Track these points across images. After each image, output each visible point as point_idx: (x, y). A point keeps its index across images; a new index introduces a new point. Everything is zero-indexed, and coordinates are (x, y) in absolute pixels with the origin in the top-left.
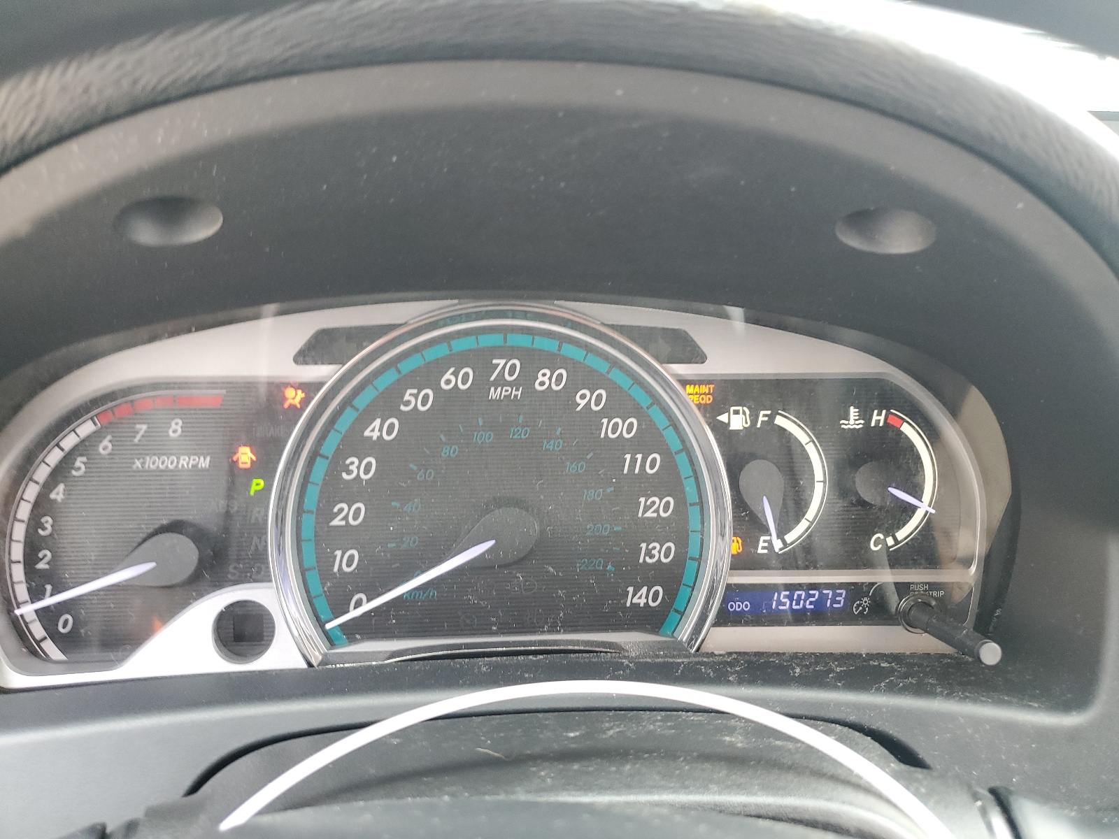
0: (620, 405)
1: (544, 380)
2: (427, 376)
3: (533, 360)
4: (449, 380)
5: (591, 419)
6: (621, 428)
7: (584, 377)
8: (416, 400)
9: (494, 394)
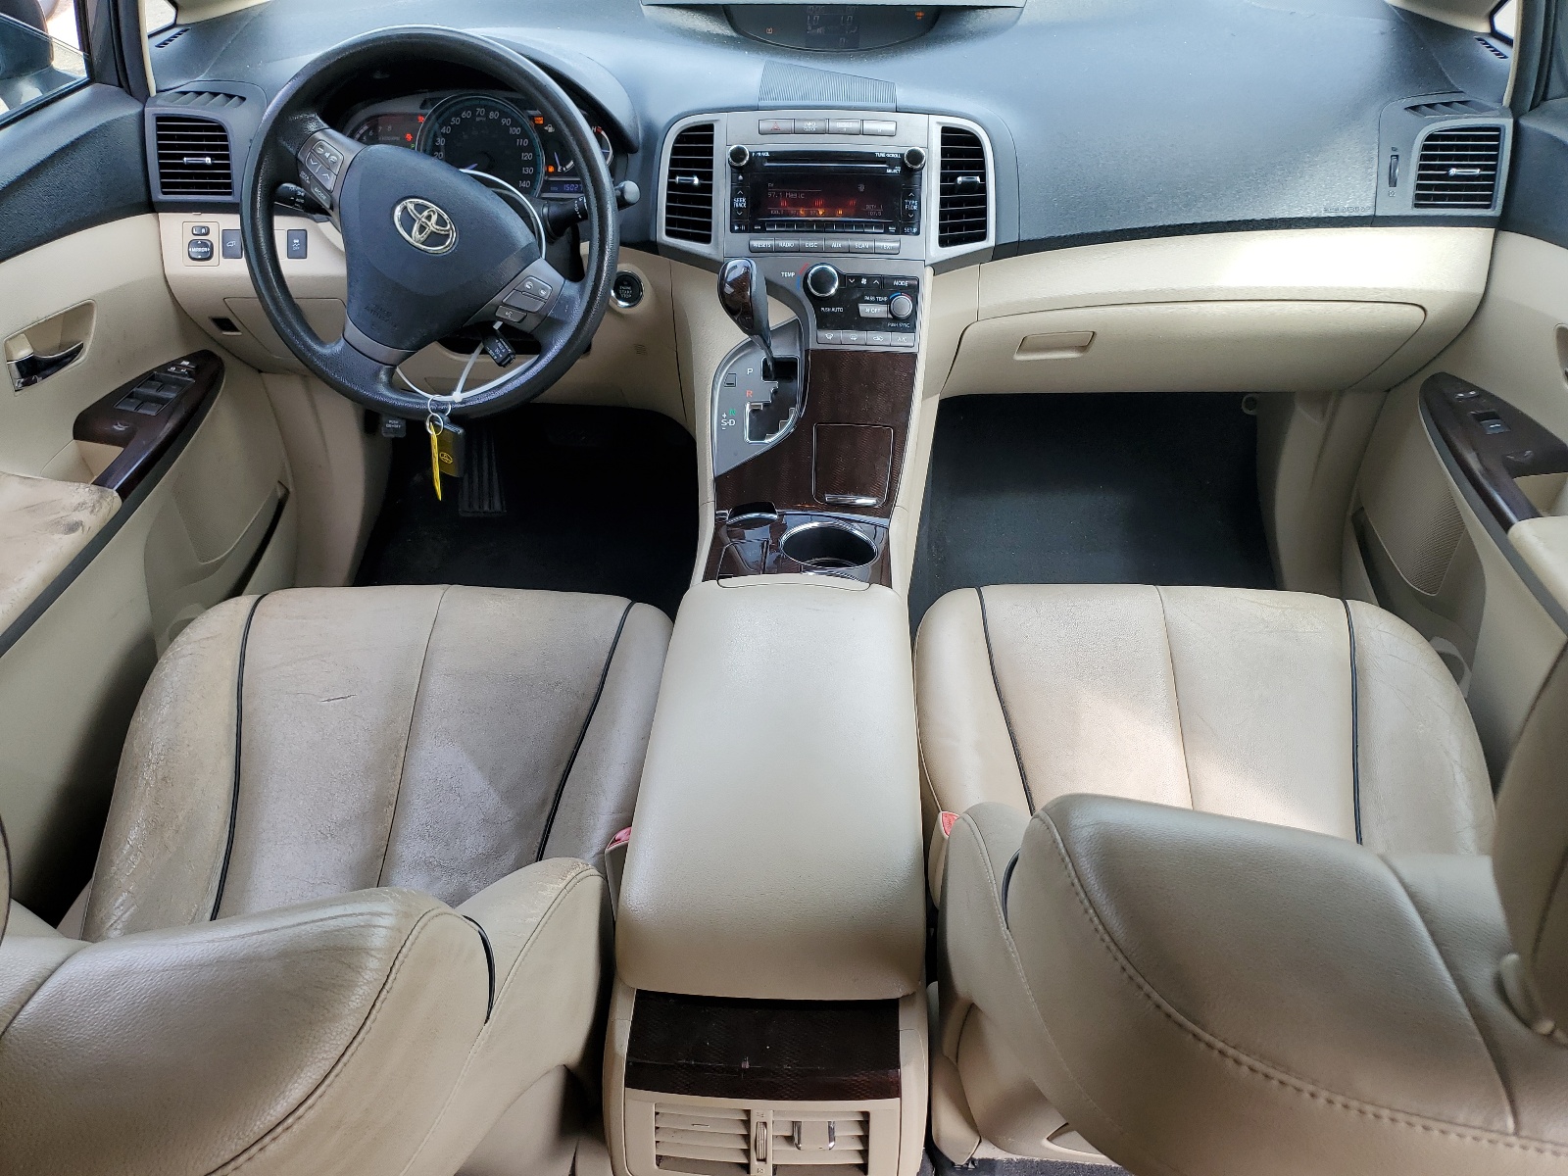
0: (515, 123)
1: (492, 115)
2: (458, 114)
3: (488, 109)
4: (464, 114)
5: (507, 128)
6: (517, 131)
7: (504, 114)
8: (455, 121)
9: (478, 119)
